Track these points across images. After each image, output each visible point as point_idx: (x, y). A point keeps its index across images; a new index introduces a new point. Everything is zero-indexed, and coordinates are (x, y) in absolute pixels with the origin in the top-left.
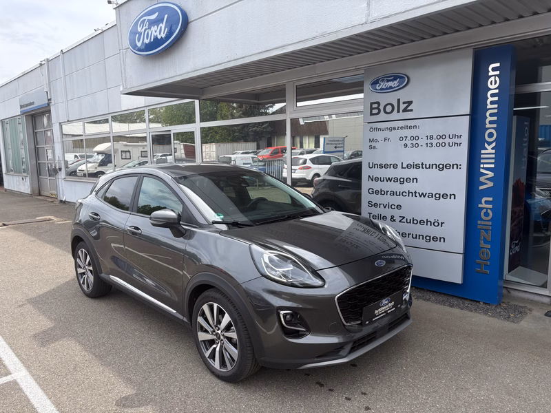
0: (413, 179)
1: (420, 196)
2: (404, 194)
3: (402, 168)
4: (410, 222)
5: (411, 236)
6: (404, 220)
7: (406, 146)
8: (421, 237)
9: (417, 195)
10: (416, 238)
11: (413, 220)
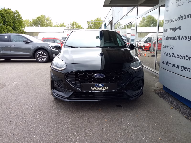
0: (180, 27)
1: (182, 39)
2: (175, 38)
3: (176, 21)
4: (176, 57)
5: (175, 66)
6: (174, 56)
7: (178, 5)
8: (179, 67)
9: (180, 37)
10: (177, 68)
11: (177, 56)
